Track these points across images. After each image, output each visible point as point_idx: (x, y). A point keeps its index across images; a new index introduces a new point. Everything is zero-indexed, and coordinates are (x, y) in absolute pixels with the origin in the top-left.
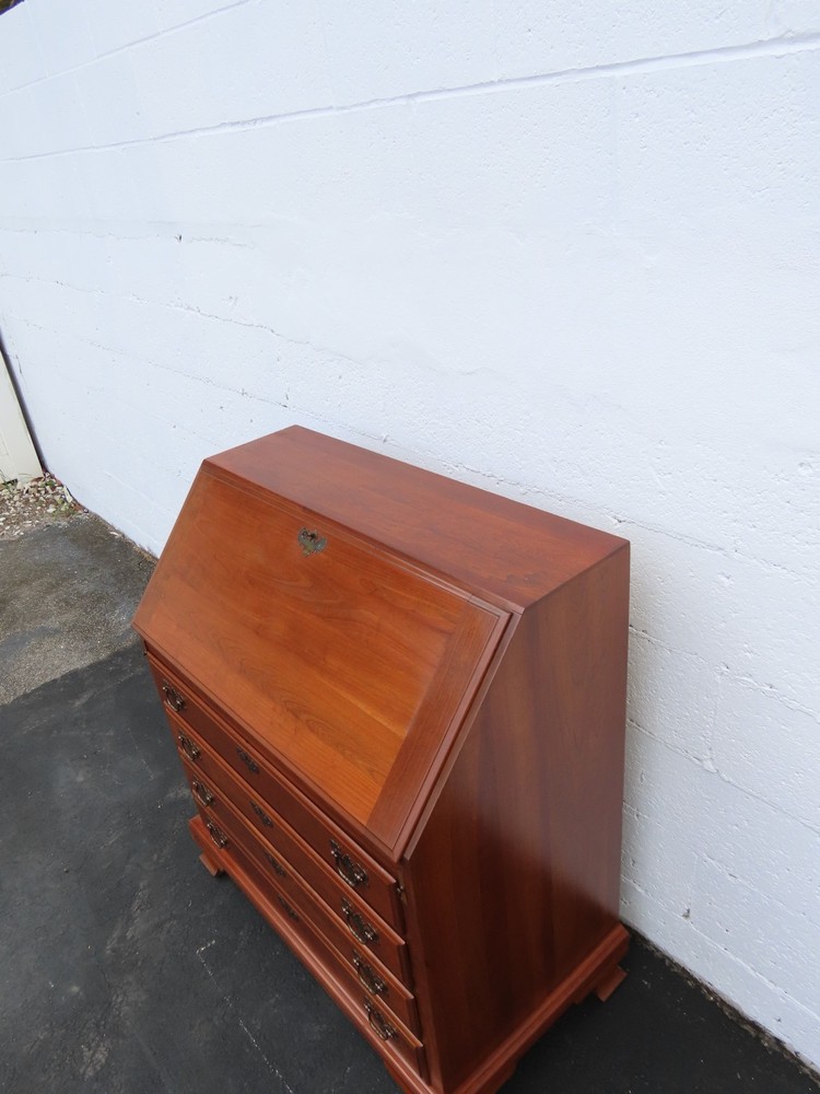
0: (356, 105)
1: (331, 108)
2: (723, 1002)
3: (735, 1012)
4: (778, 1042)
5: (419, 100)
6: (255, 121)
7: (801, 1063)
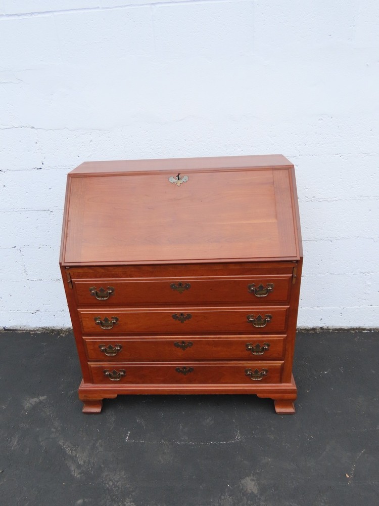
0: (116, 7)
1: (98, 7)
2: (301, 329)
3: (306, 330)
4: (321, 328)
5: (158, 6)
6: (32, 13)
7: (330, 329)
